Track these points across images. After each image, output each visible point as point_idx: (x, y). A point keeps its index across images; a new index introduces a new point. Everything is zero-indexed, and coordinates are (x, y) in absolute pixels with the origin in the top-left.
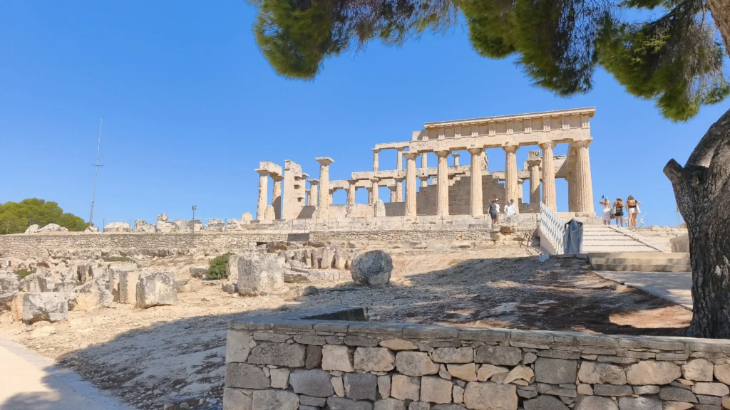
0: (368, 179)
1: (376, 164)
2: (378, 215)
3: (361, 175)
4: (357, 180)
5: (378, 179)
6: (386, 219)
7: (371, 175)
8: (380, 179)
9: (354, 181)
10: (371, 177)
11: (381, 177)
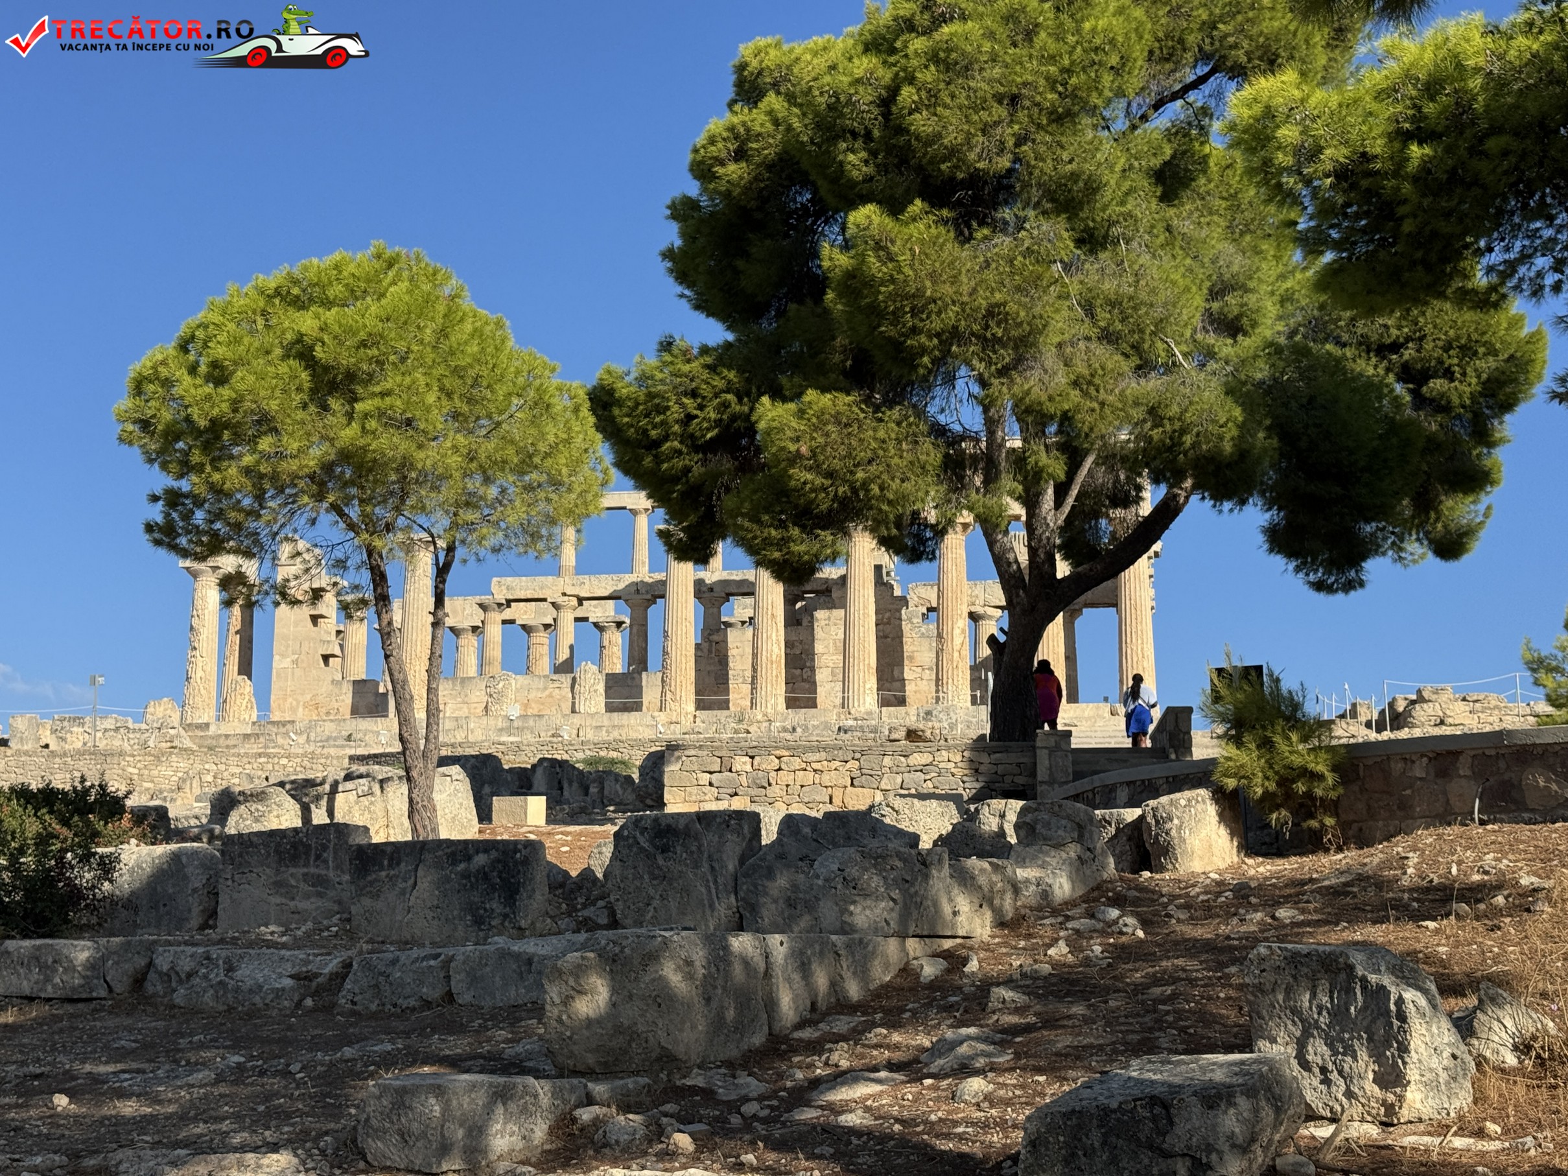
0: (545, 600)
1: (569, 555)
2: (581, 707)
3: (522, 586)
4: (509, 602)
5: (574, 602)
6: (609, 719)
7: (551, 587)
8: (581, 601)
9: (500, 605)
10: (553, 595)
11: (583, 594)
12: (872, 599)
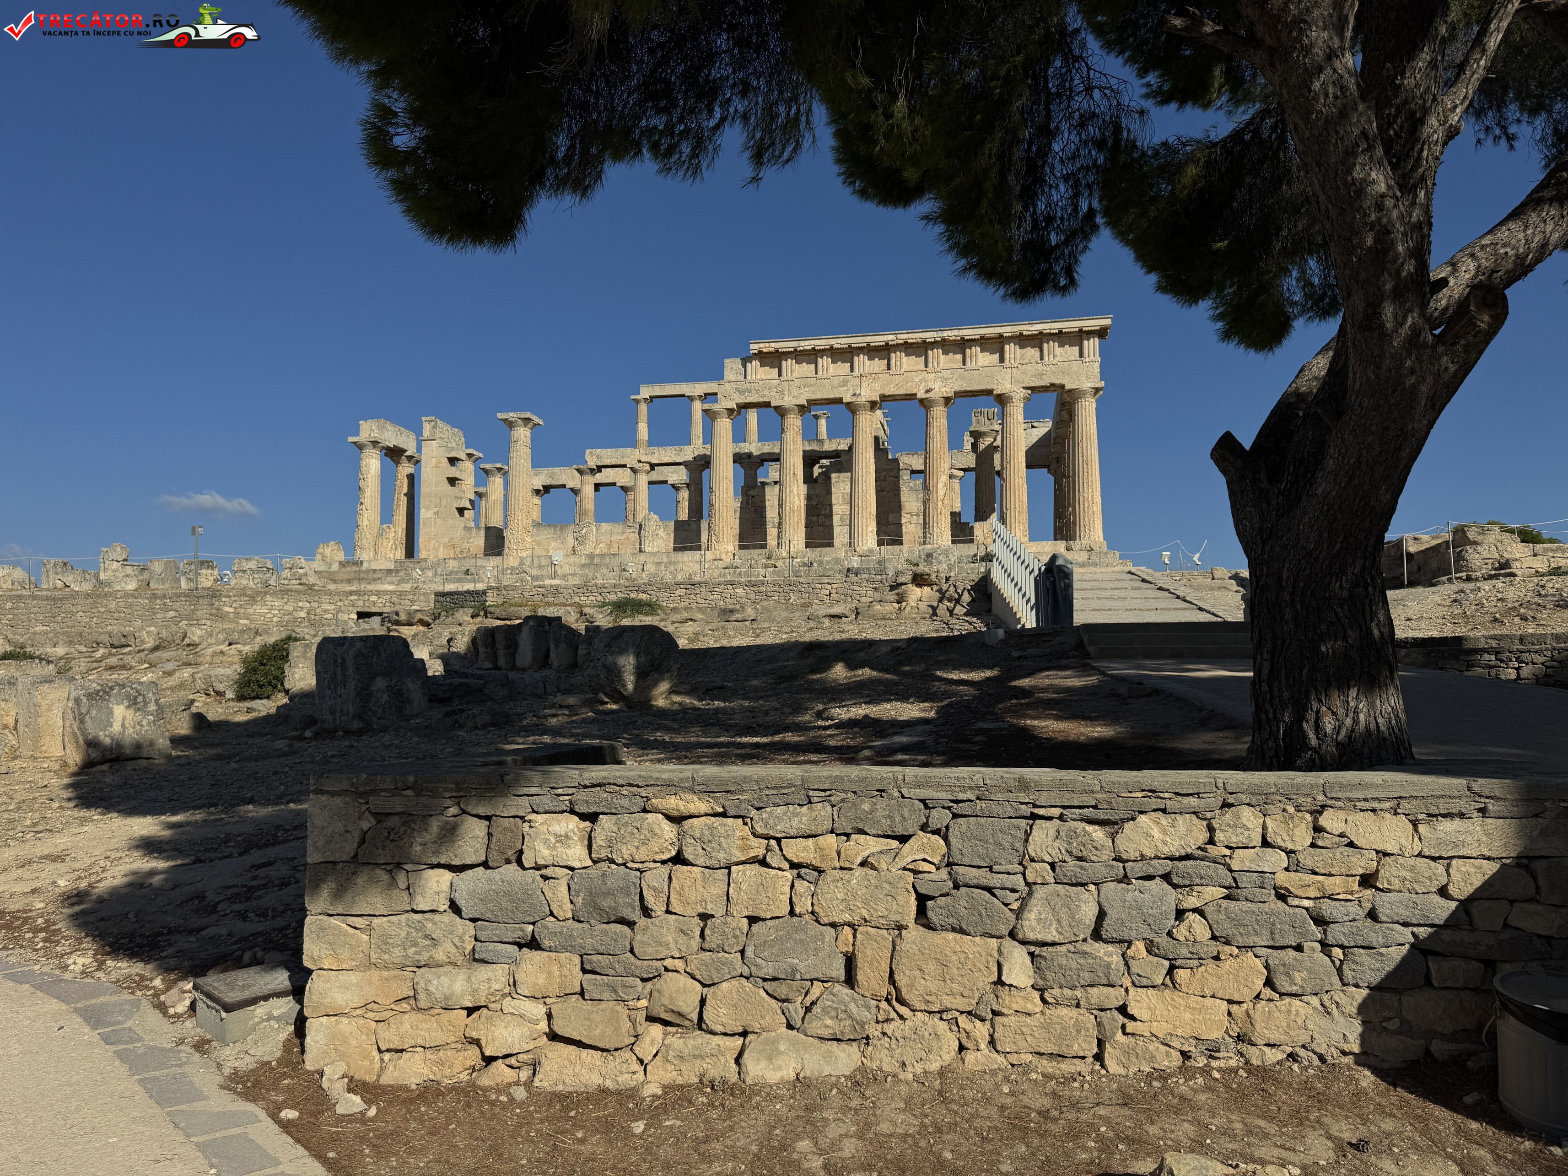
0: (624, 466)
1: (643, 432)
2: (650, 549)
3: (608, 456)
4: (599, 469)
5: (647, 467)
6: (665, 556)
7: (631, 456)
8: (653, 466)
9: (592, 470)
10: (631, 462)
11: (654, 461)
12: (873, 460)
